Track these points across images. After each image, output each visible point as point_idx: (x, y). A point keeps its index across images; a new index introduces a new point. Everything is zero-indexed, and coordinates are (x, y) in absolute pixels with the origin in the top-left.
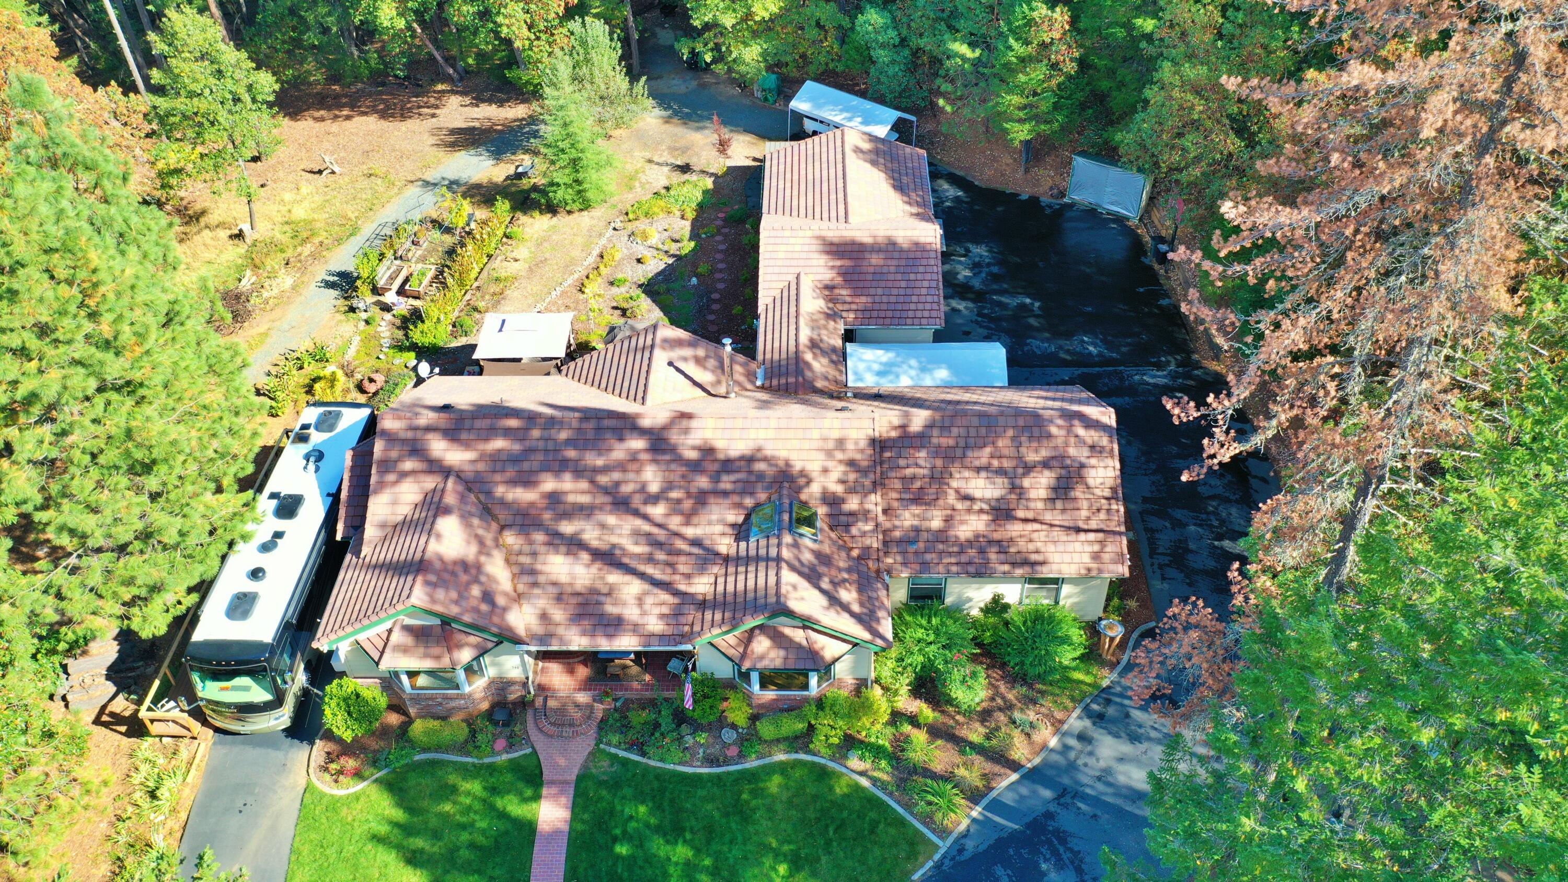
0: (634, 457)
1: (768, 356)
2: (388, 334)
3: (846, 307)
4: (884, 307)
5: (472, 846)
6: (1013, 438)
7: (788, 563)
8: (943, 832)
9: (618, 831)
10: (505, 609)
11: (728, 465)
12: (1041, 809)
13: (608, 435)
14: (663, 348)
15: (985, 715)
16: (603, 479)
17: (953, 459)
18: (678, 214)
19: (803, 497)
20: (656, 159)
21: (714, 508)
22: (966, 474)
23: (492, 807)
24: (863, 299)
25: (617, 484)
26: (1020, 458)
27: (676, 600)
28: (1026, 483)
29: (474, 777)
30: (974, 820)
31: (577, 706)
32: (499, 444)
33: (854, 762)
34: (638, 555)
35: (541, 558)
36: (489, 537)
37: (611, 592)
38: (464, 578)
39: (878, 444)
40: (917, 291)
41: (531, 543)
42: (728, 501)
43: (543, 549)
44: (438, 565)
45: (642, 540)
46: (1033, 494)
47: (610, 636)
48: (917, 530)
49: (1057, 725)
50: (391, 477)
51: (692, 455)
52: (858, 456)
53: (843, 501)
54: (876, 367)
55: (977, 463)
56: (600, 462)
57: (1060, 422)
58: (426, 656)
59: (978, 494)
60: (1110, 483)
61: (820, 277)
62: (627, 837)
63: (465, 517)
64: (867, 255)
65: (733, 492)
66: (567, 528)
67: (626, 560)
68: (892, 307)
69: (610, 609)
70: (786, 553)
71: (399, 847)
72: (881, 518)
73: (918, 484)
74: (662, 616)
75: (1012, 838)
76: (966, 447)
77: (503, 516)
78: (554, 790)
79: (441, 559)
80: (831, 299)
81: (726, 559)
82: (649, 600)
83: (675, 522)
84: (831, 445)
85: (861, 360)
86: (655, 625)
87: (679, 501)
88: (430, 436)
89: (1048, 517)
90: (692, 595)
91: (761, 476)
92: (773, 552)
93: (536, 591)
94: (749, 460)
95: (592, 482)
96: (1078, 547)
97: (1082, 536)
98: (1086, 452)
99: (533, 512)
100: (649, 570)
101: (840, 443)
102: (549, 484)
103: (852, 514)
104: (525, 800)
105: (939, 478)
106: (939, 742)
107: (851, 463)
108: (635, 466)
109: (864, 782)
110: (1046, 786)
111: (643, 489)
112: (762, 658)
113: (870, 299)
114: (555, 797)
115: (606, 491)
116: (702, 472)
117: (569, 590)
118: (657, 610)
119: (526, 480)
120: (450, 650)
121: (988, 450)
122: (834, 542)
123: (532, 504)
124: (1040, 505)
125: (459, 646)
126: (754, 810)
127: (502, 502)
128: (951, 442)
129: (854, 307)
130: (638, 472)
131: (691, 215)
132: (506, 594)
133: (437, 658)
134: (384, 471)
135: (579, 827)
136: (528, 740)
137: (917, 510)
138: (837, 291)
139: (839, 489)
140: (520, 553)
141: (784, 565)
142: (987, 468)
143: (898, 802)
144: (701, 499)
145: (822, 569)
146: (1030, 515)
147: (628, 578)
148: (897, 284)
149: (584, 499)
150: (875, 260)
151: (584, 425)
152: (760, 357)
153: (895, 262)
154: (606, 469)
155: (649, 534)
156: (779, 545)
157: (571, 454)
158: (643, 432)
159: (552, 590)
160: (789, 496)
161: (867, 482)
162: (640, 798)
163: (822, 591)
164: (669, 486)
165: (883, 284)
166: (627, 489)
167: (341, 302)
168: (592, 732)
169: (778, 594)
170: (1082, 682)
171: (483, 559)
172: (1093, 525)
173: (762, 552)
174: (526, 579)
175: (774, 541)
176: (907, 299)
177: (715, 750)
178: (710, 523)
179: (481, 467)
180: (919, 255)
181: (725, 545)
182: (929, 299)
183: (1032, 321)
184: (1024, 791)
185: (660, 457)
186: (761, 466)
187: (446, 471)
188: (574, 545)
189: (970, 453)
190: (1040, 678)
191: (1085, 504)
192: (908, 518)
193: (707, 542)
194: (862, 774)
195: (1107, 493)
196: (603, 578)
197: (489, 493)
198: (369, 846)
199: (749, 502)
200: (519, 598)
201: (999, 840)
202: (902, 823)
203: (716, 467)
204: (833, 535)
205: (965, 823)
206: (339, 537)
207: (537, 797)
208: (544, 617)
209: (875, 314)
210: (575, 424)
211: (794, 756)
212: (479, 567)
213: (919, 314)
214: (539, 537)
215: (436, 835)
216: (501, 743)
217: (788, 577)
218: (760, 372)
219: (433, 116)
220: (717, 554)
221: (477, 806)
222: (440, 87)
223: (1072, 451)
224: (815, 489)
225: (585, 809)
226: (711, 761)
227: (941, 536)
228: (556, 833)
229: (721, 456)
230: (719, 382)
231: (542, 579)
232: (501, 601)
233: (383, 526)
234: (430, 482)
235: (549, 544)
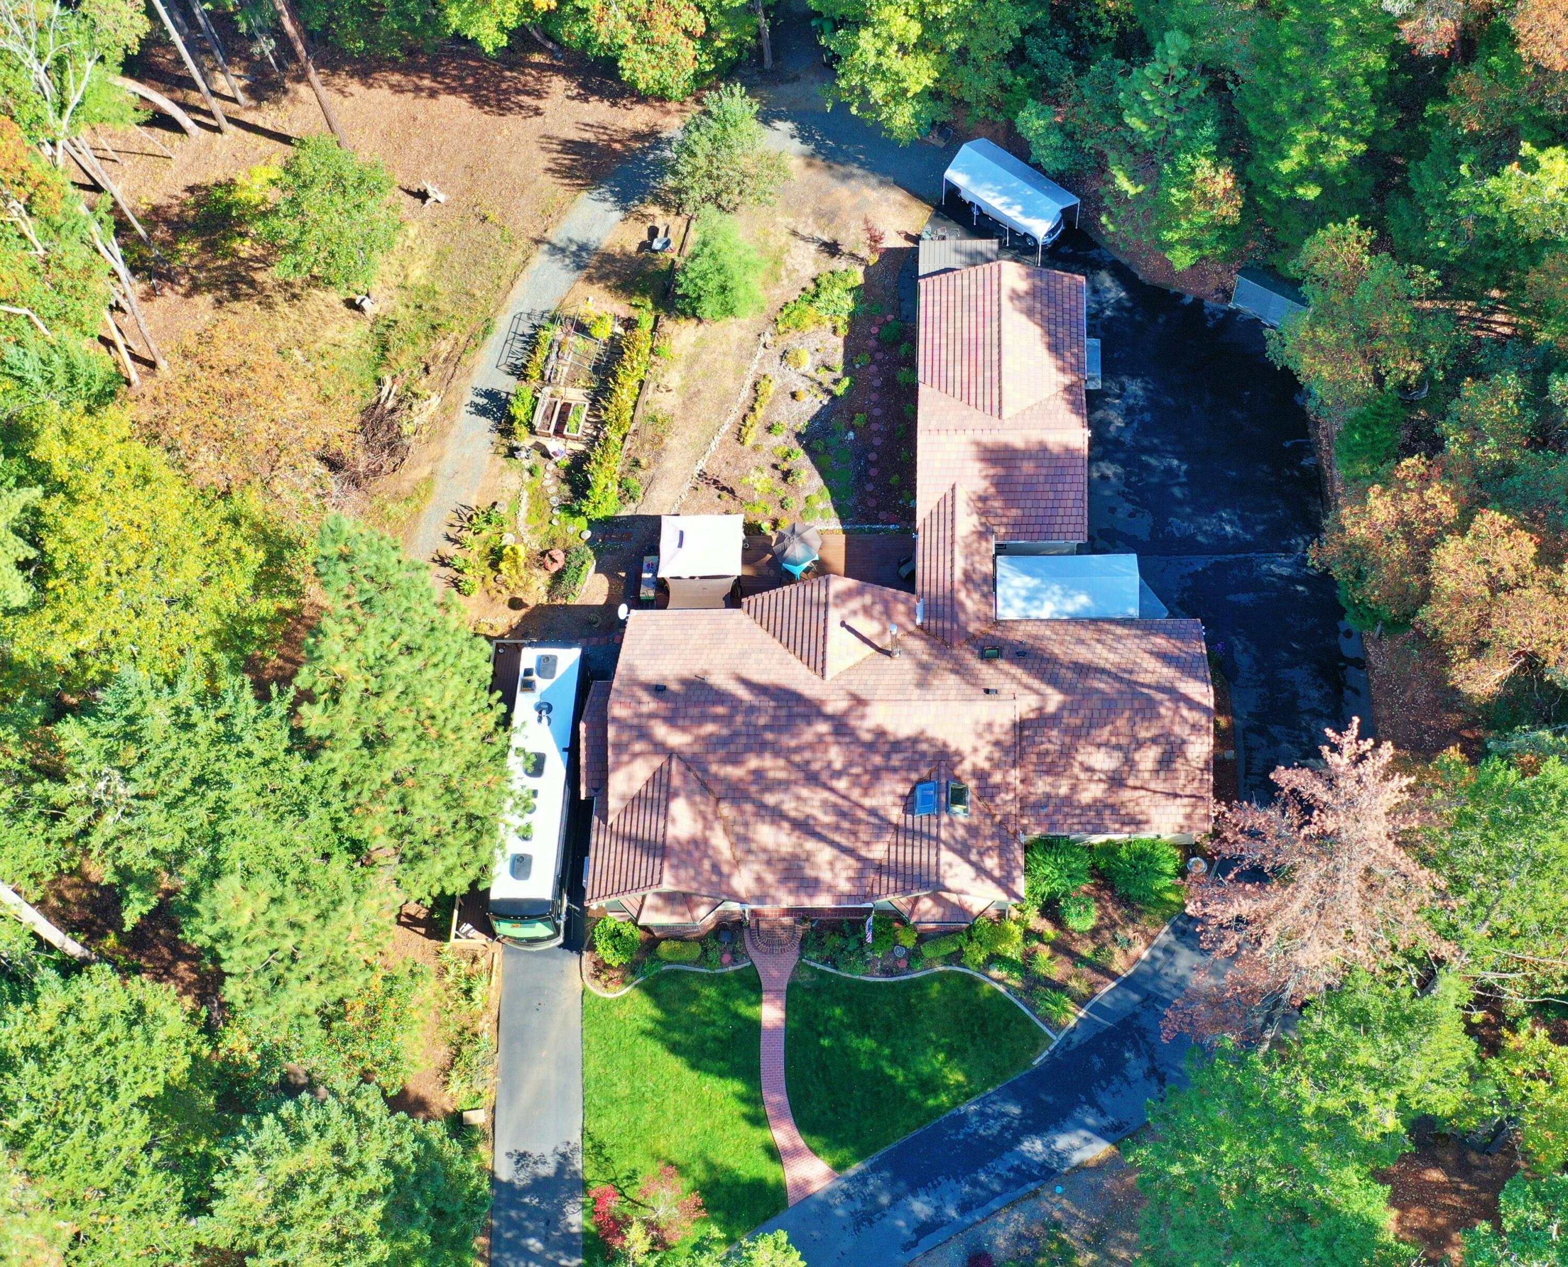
0: (820, 737)
1: (927, 589)
2: (553, 490)
3: (997, 520)
4: (1033, 521)
5: (715, 1039)
6: (1129, 719)
7: (945, 843)
8: (1058, 1028)
9: (821, 1029)
10: (729, 876)
11: (896, 746)
12: (1130, 1011)
13: (798, 721)
14: (836, 605)
15: (1095, 933)
16: (797, 758)
17: (1079, 737)
18: (829, 325)
19: (958, 772)
20: (800, 229)
21: (886, 782)
22: (1090, 749)
23: (727, 1008)
24: (1014, 512)
25: (808, 762)
26: (1134, 737)
27: (859, 865)
28: (1137, 756)
29: (710, 985)
30: (1081, 1019)
31: (783, 927)
32: (710, 728)
33: (995, 973)
34: (828, 825)
35: (751, 828)
36: (709, 810)
37: (809, 857)
38: (697, 855)
39: (1020, 726)
40: (1063, 504)
41: (742, 813)
42: (897, 777)
43: (751, 819)
44: (677, 847)
45: (830, 810)
46: (1142, 766)
47: (811, 896)
48: (1048, 796)
49: (1150, 940)
50: (625, 758)
51: (867, 737)
52: (1002, 737)
53: (989, 775)
54: (1023, 593)
55: (1098, 740)
56: (793, 743)
57: (1168, 704)
58: (673, 913)
59: (1098, 766)
60: (1204, 757)
61: (974, 488)
62: (827, 1033)
63: (689, 797)
64: (1018, 463)
65: (901, 768)
66: (770, 799)
67: (818, 829)
68: (1040, 521)
69: (809, 872)
70: (944, 835)
71: (662, 1039)
72: (1020, 787)
73: (1049, 759)
74: (849, 879)
75: (1109, 1032)
76: (1091, 726)
77: (718, 788)
78: (771, 996)
79: (679, 842)
80: (984, 513)
81: (897, 827)
82: (839, 865)
83: (855, 794)
84: (980, 729)
85: (1010, 587)
86: (844, 886)
87: (858, 776)
88: (653, 723)
89: (1152, 786)
90: (871, 861)
91: (923, 754)
92: (934, 831)
93: (751, 857)
94: (914, 741)
95: (789, 761)
96: (1174, 809)
97: (1178, 801)
98: (1187, 730)
99: (741, 786)
100: (837, 838)
101: (990, 726)
102: (753, 763)
103: (997, 787)
104: (750, 1004)
105: (1067, 753)
106: (1059, 958)
107: (997, 743)
108: (822, 747)
109: (1001, 989)
110: (1135, 992)
111: (829, 764)
112: (927, 913)
113: (1019, 512)
114: (772, 1001)
115: (798, 766)
116: (877, 752)
117: (776, 856)
118: (844, 874)
119: (734, 759)
120: (691, 910)
121: (1109, 728)
122: (981, 812)
123: (741, 780)
124: (1147, 775)
125: (698, 905)
126: (920, 1012)
127: (716, 776)
128: (1078, 722)
129: (1005, 520)
130: (826, 751)
131: (843, 331)
132: (728, 862)
133: (683, 915)
134: (618, 754)
135: (795, 1025)
136: (747, 956)
137: (1049, 779)
138: (989, 503)
139: (986, 765)
140: (735, 822)
141: (942, 846)
142: (1106, 744)
143: (1026, 1005)
144: (876, 774)
145: (972, 842)
146: (1138, 783)
147: (821, 845)
148: (1045, 496)
149: (782, 775)
150: (1028, 467)
151: (779, 713)
152: (919, 588)
153: (1044, 471)
154: (798, 750)
155: (835, 806)
156: (938, 826)
157: (769, 736)
158: (828, 718)
159: (763, 857)
160: (946, 775)
161: (1010, 759)
162: (836, 1001)
163: (972, 864)
164: (850, 764)
165: (1032, 496)
166: (816, 766)
167: (496, 436)
168: (796, 949)
169: (937, 874)
170: (1172, 902)
171: (708, 833)
172: (1188, 791)
173: (925, 829)
174: (742, 846)
175: (934, 820)
176: (1054, 512)
177: (889, 962)
178: (883, 794)
179: (697, 748)
180: (1067, 462)
181: (895, 814)
182: (1075, 511)
183: (1177, 492)
184: (1118, 995)
185: (841, 739)
186: (924, 747)
187: (670, 753)
188: (776, 815)
189: (1093, 732)
190: (1141, 900)
191: (1183, 774)
192: (1042, 786)
193: (881, 812)
194: (999, 981)
195: (1201, 765)
196: (801, 845)
197: (705, 771)
198: (640, 1040)
199: (914, 776)
200: (737, 863)
201: (1097, 1035)
202: (1028, 1021)
203: (886, 748)
204: (980, 804)
205: (1073, 1022)
206: (583, 797)
207: (759, 1002)
208: (759, 880)
209: (1024, 528)
210: (770, 711)
211: (949, 968)
212: (706, 841)
213: (1064, 528)
214: (749, 808)
215: (688, 1030)
216: (727, 958)
217: (946, 856)
218: (919, 607)
219: (537, 112)
220: (890, 823)
221: (715, 1008)
222: (537, 58)
223: (1177, 729)
224: (967, 766)
225: (795, 1012)
226: (887, 972)
227: (1067, 801)
228: (776, 1029)
229: (891, 738)
230: (884, 631)
231: (754, 846)
232: (725, 869)
233: (623, 798)
234: (657, 761)
235: (757, 814)
